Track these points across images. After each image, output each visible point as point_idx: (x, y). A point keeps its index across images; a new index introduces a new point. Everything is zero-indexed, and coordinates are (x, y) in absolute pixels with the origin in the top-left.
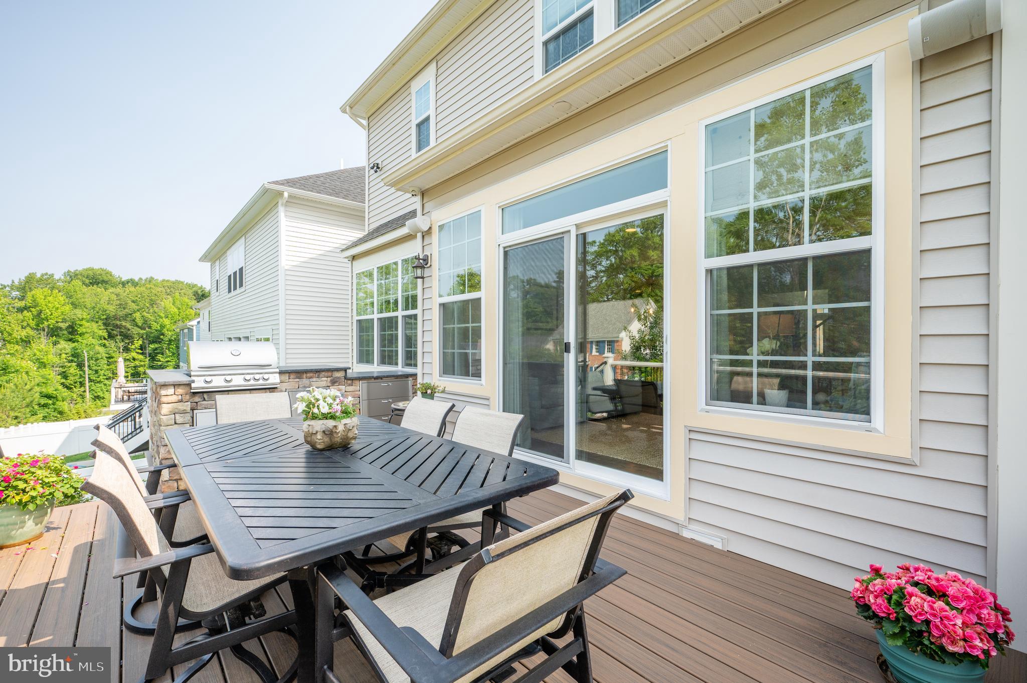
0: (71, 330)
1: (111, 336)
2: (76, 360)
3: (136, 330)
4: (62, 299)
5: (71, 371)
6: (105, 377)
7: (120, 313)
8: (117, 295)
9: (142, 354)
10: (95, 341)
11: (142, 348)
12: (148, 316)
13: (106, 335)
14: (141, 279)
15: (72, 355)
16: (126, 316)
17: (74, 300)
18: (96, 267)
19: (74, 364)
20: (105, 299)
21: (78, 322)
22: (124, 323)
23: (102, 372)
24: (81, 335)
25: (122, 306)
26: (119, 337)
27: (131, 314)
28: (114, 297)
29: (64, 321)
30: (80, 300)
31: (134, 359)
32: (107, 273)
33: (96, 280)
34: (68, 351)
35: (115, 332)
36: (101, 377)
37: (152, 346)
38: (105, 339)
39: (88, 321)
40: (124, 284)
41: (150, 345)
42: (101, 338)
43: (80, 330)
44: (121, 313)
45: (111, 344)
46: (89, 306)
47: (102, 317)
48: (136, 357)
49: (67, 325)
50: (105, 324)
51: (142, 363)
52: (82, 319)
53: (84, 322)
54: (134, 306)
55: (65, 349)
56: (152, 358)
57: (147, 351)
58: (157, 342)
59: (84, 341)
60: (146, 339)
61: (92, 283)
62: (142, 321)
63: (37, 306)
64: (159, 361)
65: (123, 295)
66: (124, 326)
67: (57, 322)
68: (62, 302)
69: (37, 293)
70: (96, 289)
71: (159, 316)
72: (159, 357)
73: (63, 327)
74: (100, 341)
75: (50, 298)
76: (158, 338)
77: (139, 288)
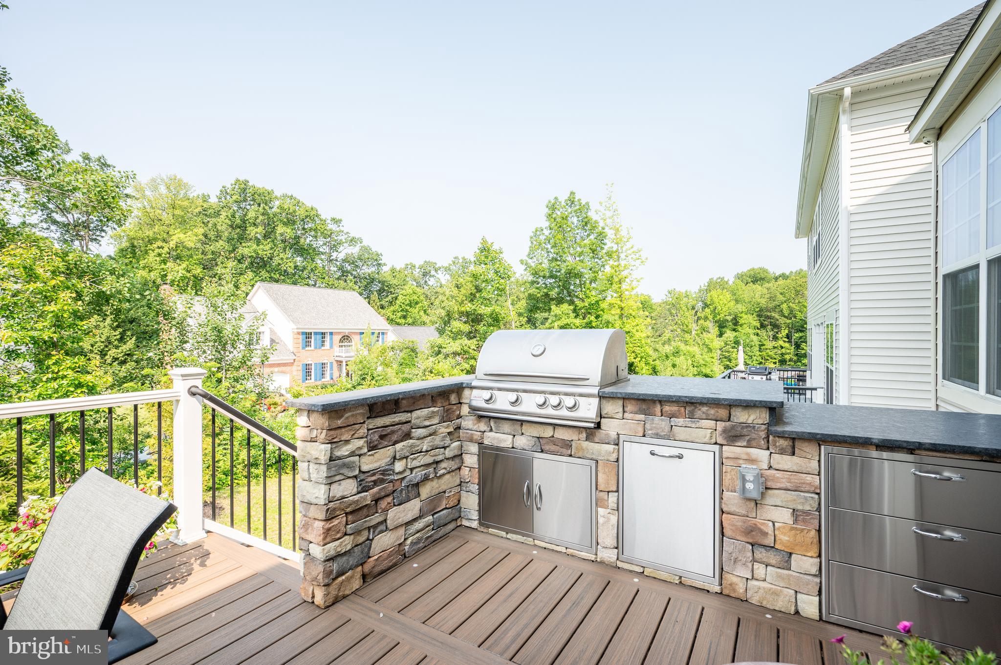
0: (734, 321)
1: (763, 326)
3: (782, 321)
4: (728, 296)
5: (733, 356)
6: (757, 362)
8: (768, 289)
9: (788, 342)
10: (751, 331)
11: (788, 336)
12: (794, 306)
13: (758, 325)
14: (792, 272)
15: (735, 343)
16: (775, 307)
17: (737, 296)
18: (756, 267)
20: (758, 294)
21: (739, 315)
22: (773, 314)
23: (754, 358)
24: (741, 325)
25: (772, 298)
26: (769, 327)
27: (779, 306)
28: (765, 291)
29: (730, 314)
30: (741, 297)
31: (782, 347)
32: (764, 271)
33: (756, 278)
34: (732, 339)
35: (766, 322)
36: (754, 362)
37: (797, 335)
38: (758, 329)
39: (746, 314)
40: (776, 279)
41: (795, 334)
42: (756, 328)
43: (741, 321)
44: (771, 305)
45: (763, 333)
46: (747, 301)
47: (757, 310)
49: (732, 317)
50: (758, 316)
51: (788, 351)
52: (742, 312)
53: (743, 315)
54: (781, 298)
55: (729, 337)
56: (798, 346)
57: (793, 340)
58: (801, 331)
59: (743, 331)
60: (792, 328)
61: (752, 281)
62: (788, 312)
63: (713, 304)
64: (803, 349)
65: (774, 288)
66: (774, 317)
67: (725, 316)
68: (729, 299)
69: (714, 293)
70: (754, 286)
71: (803, 305)
72: (803, 345)
73: (729, 320)
74: (755, 331)
75: (721, 297)
76: (803, 327)
77: (788, 281)
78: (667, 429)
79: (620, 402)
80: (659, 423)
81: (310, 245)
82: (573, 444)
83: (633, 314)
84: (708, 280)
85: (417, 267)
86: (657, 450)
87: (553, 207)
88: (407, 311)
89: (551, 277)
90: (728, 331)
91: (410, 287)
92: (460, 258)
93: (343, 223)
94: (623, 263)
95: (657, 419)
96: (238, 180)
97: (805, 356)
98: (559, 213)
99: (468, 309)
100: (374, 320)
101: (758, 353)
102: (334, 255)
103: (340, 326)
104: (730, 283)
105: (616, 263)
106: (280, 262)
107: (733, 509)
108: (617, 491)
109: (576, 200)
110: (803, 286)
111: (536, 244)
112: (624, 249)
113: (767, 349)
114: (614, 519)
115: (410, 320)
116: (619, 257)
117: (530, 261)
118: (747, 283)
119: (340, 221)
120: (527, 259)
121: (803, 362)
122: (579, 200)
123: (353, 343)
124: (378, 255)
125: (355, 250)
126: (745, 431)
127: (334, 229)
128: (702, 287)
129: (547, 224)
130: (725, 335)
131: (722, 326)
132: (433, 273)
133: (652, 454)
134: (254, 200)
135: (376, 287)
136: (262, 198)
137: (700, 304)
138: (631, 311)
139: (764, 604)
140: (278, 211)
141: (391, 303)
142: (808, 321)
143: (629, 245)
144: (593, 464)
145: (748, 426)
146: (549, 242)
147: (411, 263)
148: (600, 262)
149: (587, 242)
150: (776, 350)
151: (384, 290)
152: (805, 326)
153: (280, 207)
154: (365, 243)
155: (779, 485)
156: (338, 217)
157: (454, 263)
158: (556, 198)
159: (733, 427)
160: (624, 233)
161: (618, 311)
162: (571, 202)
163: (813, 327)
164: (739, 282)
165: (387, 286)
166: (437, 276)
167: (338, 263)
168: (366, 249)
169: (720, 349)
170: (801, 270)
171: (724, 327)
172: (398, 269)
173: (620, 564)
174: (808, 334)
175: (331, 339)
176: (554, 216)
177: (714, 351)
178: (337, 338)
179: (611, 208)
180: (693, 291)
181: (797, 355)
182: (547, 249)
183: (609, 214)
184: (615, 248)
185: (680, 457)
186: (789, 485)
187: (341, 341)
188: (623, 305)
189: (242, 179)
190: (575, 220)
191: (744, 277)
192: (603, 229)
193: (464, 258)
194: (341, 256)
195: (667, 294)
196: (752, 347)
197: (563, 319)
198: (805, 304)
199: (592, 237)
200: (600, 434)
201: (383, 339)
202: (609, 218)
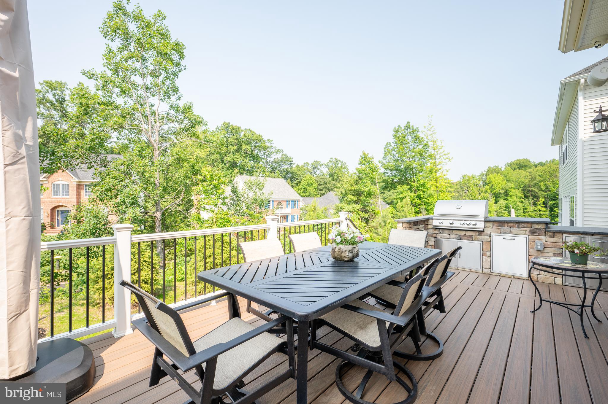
0: (506, 194)
1: (526, 197)
2: (507, 209)
3: (540, 193)
4: (502, 178)
7: (532, 183)
8: (530, 173)
9: (545, 207)
10: (518, 200)
11: (544, 203)
12: (549, 183)
13: (523, 196)
14: (547, 161)
15: (506, 207)
16: (535, 184)
17: (507, 178)
18: (521, 158)
19: (506, 212)
20: (523, 176)
21: (509, 190)
22: (533, 189)
24: (510, 196)
25: (533, 179)
26: (531, 197)
27: (538, 184)
28: (528, 174)
29: (503, 189)
30: (510, 178)
31: (540, 211)
32: (527, 161)
33: (521, 166)
34: (504, 205)
35: (528, 194)
37: (551, 202)
38: (522, 198)
39: (514, 189)
40: (536, 166)
41: (550, 202)
42: (520, 198)
43: (510, 194)
45: (526, 201)
46: (515, 180)
47: (522, 186)
48: (541, 209)
49: (504, 191)
50: (523, 190)
51: (544, 213)
52: (511, 188)
53: (512, 189)
54: (539, 178)
55: (502, 204)
56: (551, 210)
57: (548, 206)
58: (554, 200)
59: (512, 200)
60: (547, 198)
61: (518, 168)
62: (545, 187)
63: (491, 183)
64: (556, 212)
65: (534, 172)
66: (534, 191)
67: (499, 190)
68: (502, 180)
69: (492, 176)
70: (520, 171)
71: (556, 183)
72: (556, 209)
73: (502, 193)
74: (520, 200)
75: (496, 178)
76: (555, 197)
77: (545, 167)
78: (509, 231)
79: (492, 223)
80: (506, 229)
81: (257, 154)
82: (474, 237)
83: (444, 190)
84: (487, 168)
85: (310, 164)
86: (505, 237)
87: (397, 131)
88: (306, 189)
89: (396, 170)
90: (501, 200)
91: (308, 175)
92: (334, 159)
93: (273, 142)
94: (438, 161)
95: (505, 228)
96: (225, 123)
97: (557, 216)
98: (400, 134)
99: (356, 189)
100: (292, 194)
101: (522, 214)
102: (269, 159)
103: (277, 197)
104: (503, 169)
105: (434, 161)
106: (245, 164)
107: (533, 254)
108: (490, 251)
109: (411, 126)
110: (556, 170)
111: (387, 152)
112: (439, 153)
113: (529, 211)
114: (489, 260)
115: (308, 194)
116: (435, 158)
117: (384, 161)
118: (515, 169)
119: (272, 141)
120: (383, 160)
121: (555, 220)
122: (412, 126)
123: (283, 207)
124: (291, 158)
125: (279, 156)
126: (537, 231)
127: (269, 145)
128: (483, 172)
129: (394, 140)
130: (499, 202)
131: (497, 196)
132: (319, 167)
133: (504, 239)
134: (232, 132)
135: (289, 176)
136: (235, 131)
137: (481, 183)
138: (442, 189)
139: (544, 281)
140: (243, 137)
141: (297, 184)
142: (560, 193)
143: (442, 150)
144: (481, 242)
145: (538, 229)
146: (394, 150)
147: (307, 162)
148: (424, 161)
149: (417, 149)
150: (535, 212)
151: (293, 177)
152: (557, 197)
153: (245, 136)
154: (284, 153)
155: (549, 247)
156: (271, 139)
157: (330, 161)
158: (399, 126)
159: (533, 230)
160: (439, 144)
161: (435, 189)
162: (408, 127)
163: (563, 198)
164: (509, 168)
165: (295, 175)
166: (321, 169)
167: (270, 164)
168: (285, 156)
169: (496, 212)
170: (554, 160)
171: (498, 197)
172: (300, 166)
173: (491, 273)
174: (559, 202)
175: (273, 204)
176: (398, 136)
177: (492, 212)
178: (275, 204)
179: (431, 130)
180: (477, 175)
181: (551, 215)
182: (394, 154)
183: (429, 133)
184: (433, 152)
185: (514, 239)
186: (552, 246)
187: (277, 205)
188: (438, 185)
189: (226, 122)
190: (410, 138)
191: (513, 165)
192: (427, 142)
193: (336, 159)
194: (272, 160)
195: (461, 177)
196: (518, 210)
197: (404, 193)
198: (557, 182)
199: (420, 147)
200: (483, 234)
201: (298, 204)
202: (430, 135)
